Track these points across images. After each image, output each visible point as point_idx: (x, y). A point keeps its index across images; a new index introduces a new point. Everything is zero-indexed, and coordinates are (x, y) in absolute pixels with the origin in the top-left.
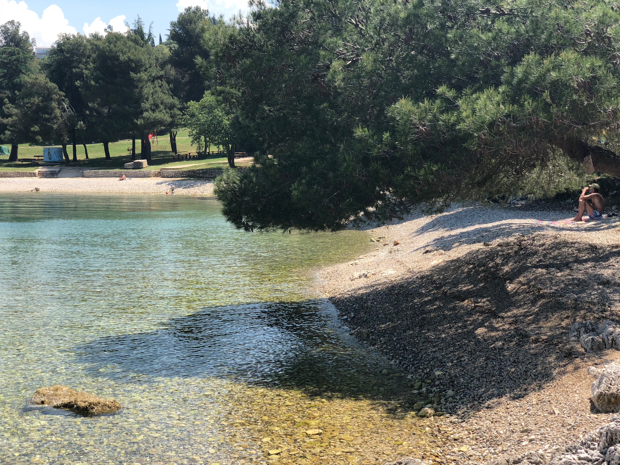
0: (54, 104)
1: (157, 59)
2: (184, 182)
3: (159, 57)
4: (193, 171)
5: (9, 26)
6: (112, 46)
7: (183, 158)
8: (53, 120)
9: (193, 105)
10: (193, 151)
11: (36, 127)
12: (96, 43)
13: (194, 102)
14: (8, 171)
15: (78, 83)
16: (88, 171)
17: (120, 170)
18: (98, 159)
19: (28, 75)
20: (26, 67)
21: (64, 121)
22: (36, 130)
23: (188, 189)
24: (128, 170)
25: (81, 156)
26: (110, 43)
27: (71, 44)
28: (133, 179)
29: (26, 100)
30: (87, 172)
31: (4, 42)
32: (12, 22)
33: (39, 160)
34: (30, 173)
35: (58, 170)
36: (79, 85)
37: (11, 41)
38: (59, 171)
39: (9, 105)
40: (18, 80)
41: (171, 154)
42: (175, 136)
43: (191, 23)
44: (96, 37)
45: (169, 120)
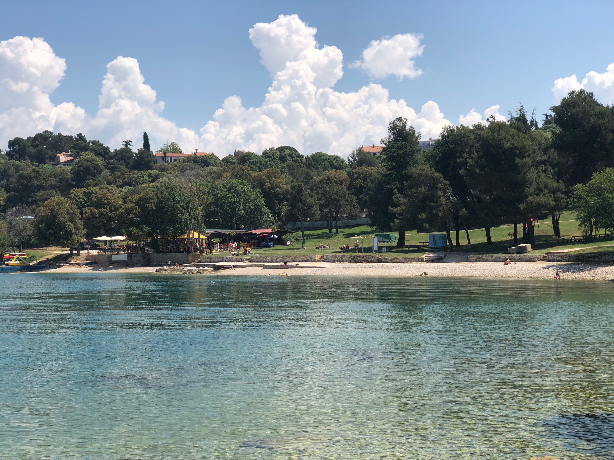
0: (440, 193)
1: (540, 145)
2: (573, 267)
3: (543, 142)
4: (581, 255)
5: (397, 123)
6: (496, 134)
7: (567, 242)
8: (438, 207)
9: (580, 188)
10: (579, 235)
11: (423, 214)
12: (479, 132)
13: (581, 185)
14: (398, 257)
15: (461, 172)
16: (473, 256)
17: (504, 255)
18: (479, 244)
19: (415, 167)
20: (413, 159)
21: (449, 208)
22: (424, 217)
23: (578, 273)
24: (512, 255)
25: (463, 242)
26: (493, 132)
27: (455, 136)
28: (518, 263)
29: (414, 190)
30: (471, 257)
31: (392, 137)
32: (400, 119)
33: (424, 246)
34: (418, 259)
35: (443, 255)
36: (463, 173)
37: (399, 136)
38: (445, 256)
39: (399, 195)
40: (406, 171)
41: (554, 238)
42: (558, 220)
43: (574, 107)
44: (478, 127)
45: (553, 203)
